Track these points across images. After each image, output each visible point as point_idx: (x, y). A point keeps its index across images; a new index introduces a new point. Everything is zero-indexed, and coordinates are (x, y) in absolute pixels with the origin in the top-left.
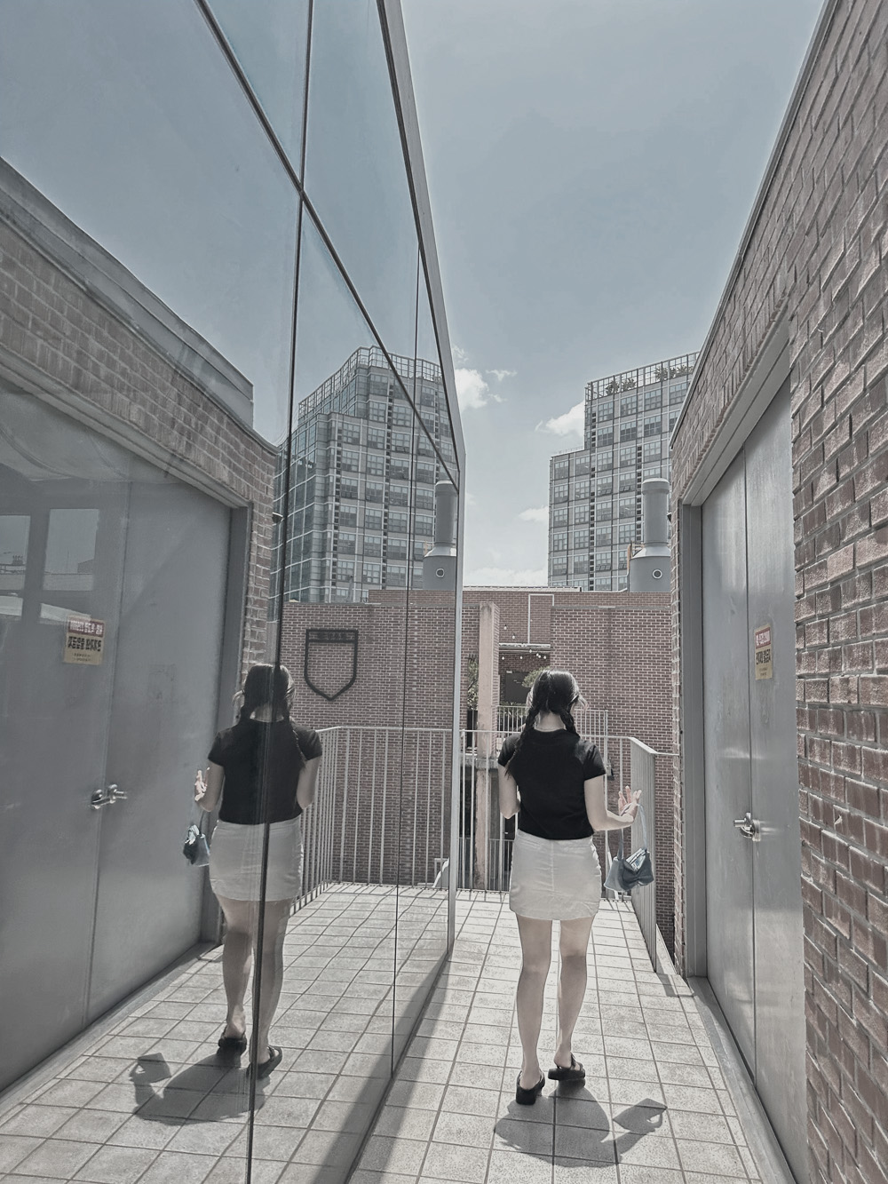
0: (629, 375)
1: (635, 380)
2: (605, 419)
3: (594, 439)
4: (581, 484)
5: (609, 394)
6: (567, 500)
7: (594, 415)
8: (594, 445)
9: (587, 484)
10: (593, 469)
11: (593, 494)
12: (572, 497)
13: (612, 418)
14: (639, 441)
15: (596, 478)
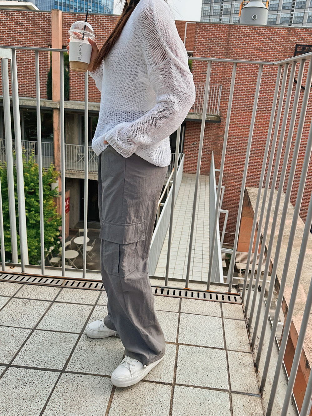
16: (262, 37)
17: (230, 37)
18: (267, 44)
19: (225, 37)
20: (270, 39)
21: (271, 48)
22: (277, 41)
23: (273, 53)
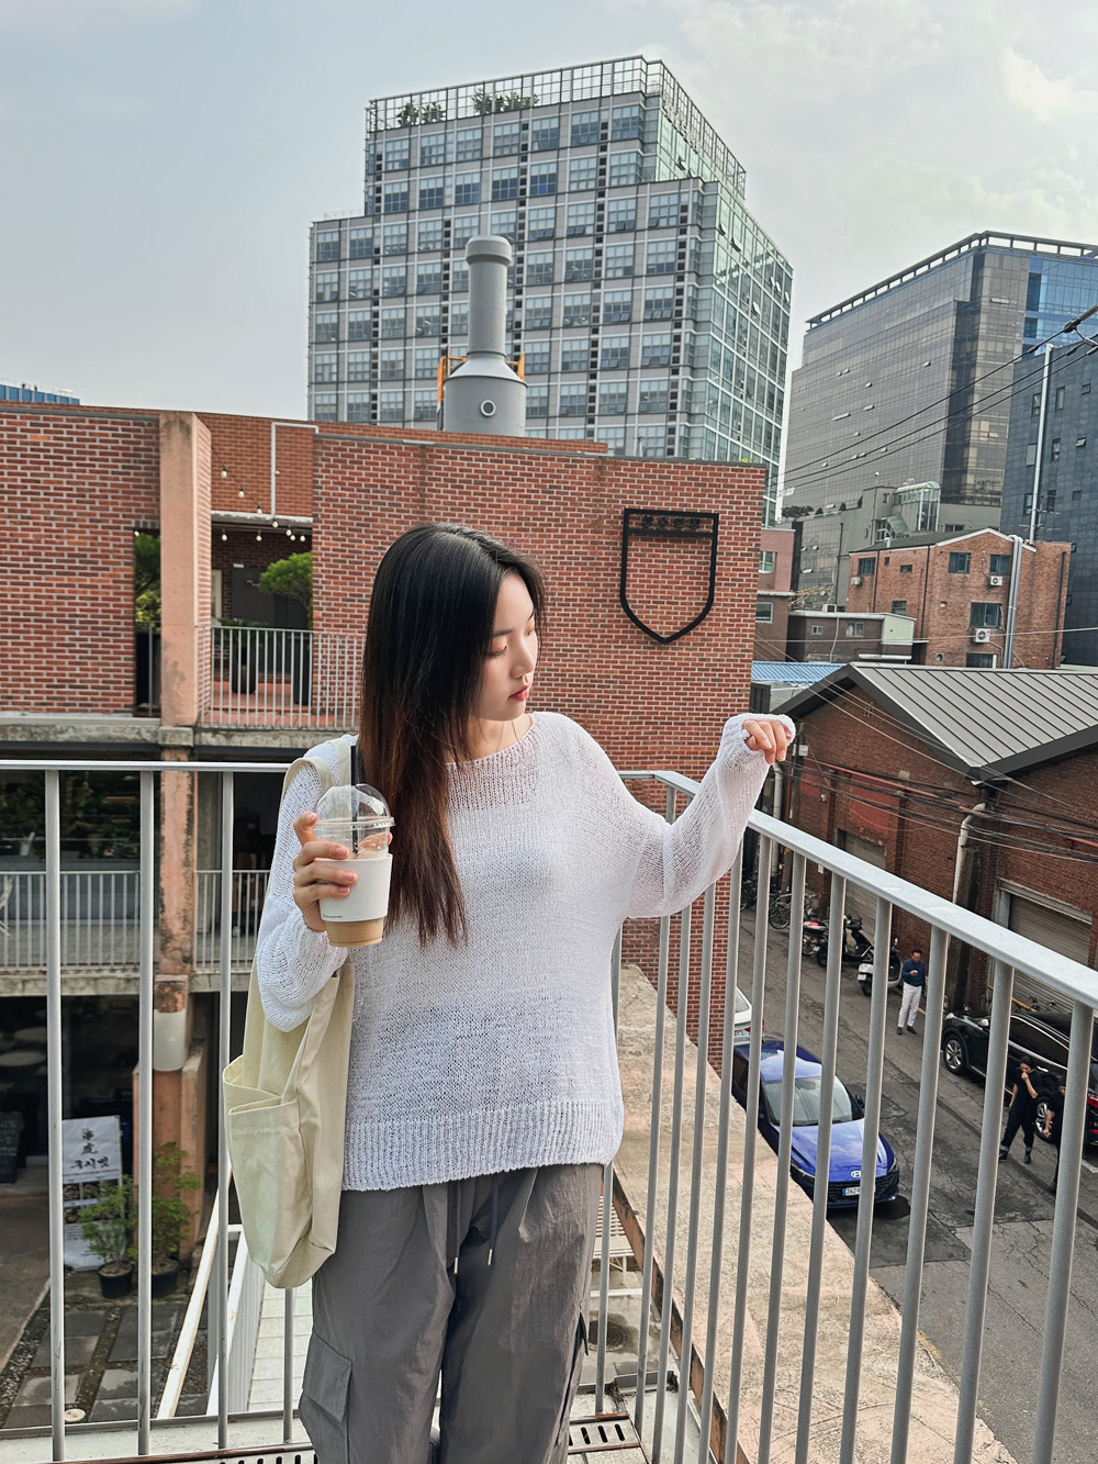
0: (434, 97)
1: (443, 109)
2: (397, 166)
3: (379, 200)
4: (356, 273)
5: (404, 125)
6: (337, 299)
7: (379, 158)
8: (379, 209)
9: (368, 276)
10: (378, 251)
11: (376, 292)
12: (346, 295)
13: (406, 166)
14: (447, 211)
15: (381, 266)
16: (524, 485)
17: (426, 484)
18: (541, 508)
19: (411, 483)
20: (548, 492)
21: (555, 520)
22: (570, 499)
23: (560, 537)
